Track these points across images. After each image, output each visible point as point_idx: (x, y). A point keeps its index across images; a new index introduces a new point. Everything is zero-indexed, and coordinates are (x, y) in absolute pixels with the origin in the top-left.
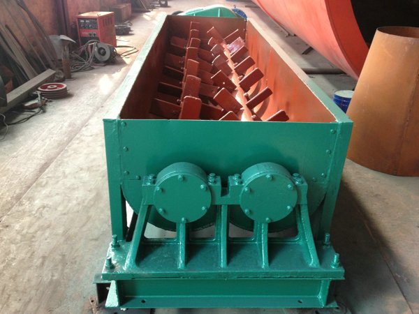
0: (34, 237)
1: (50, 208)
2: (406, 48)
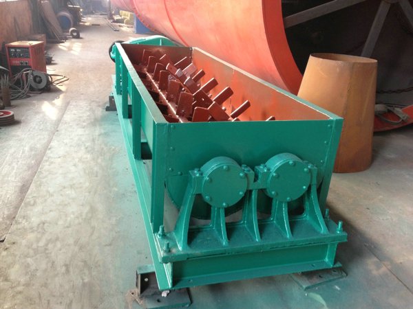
0: (46, 249)
1: (50, 223)
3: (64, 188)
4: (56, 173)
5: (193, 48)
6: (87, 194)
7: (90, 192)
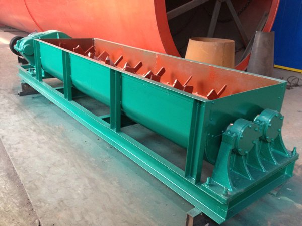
0: (86, 222)
1: (67, 200)
2: (215, 48)
3: (50, 168)
4: (29, 157)
5: (95, 39)
6: (73, 168)
7: (74, 166)
